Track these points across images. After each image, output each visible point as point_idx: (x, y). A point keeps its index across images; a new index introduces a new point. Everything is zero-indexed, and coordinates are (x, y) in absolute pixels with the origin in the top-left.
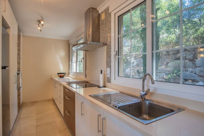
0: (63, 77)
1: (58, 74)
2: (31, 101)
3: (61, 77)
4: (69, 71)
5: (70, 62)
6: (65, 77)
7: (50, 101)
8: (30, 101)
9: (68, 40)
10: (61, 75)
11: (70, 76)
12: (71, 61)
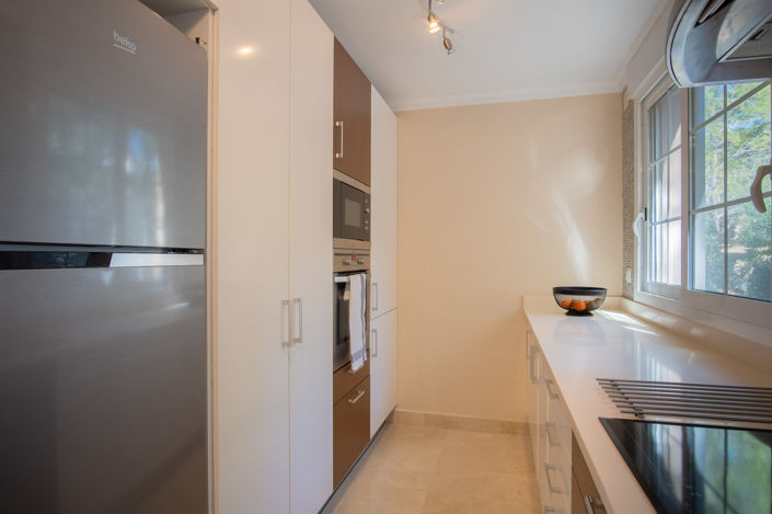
0: (586, 312)
1: (559, 291)
2: (426, 415)
3: (573, 311)
4: (629, 279)
5: (632, 219)
6: (603, 314)
7: (514, 433)
8: (423, 412)
9: (619, 90)
10: (577, 302)
11: (631, 306)
12: (642, 215)
